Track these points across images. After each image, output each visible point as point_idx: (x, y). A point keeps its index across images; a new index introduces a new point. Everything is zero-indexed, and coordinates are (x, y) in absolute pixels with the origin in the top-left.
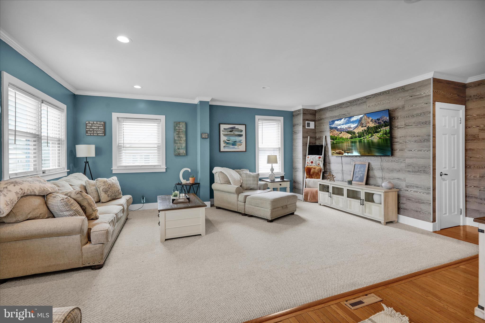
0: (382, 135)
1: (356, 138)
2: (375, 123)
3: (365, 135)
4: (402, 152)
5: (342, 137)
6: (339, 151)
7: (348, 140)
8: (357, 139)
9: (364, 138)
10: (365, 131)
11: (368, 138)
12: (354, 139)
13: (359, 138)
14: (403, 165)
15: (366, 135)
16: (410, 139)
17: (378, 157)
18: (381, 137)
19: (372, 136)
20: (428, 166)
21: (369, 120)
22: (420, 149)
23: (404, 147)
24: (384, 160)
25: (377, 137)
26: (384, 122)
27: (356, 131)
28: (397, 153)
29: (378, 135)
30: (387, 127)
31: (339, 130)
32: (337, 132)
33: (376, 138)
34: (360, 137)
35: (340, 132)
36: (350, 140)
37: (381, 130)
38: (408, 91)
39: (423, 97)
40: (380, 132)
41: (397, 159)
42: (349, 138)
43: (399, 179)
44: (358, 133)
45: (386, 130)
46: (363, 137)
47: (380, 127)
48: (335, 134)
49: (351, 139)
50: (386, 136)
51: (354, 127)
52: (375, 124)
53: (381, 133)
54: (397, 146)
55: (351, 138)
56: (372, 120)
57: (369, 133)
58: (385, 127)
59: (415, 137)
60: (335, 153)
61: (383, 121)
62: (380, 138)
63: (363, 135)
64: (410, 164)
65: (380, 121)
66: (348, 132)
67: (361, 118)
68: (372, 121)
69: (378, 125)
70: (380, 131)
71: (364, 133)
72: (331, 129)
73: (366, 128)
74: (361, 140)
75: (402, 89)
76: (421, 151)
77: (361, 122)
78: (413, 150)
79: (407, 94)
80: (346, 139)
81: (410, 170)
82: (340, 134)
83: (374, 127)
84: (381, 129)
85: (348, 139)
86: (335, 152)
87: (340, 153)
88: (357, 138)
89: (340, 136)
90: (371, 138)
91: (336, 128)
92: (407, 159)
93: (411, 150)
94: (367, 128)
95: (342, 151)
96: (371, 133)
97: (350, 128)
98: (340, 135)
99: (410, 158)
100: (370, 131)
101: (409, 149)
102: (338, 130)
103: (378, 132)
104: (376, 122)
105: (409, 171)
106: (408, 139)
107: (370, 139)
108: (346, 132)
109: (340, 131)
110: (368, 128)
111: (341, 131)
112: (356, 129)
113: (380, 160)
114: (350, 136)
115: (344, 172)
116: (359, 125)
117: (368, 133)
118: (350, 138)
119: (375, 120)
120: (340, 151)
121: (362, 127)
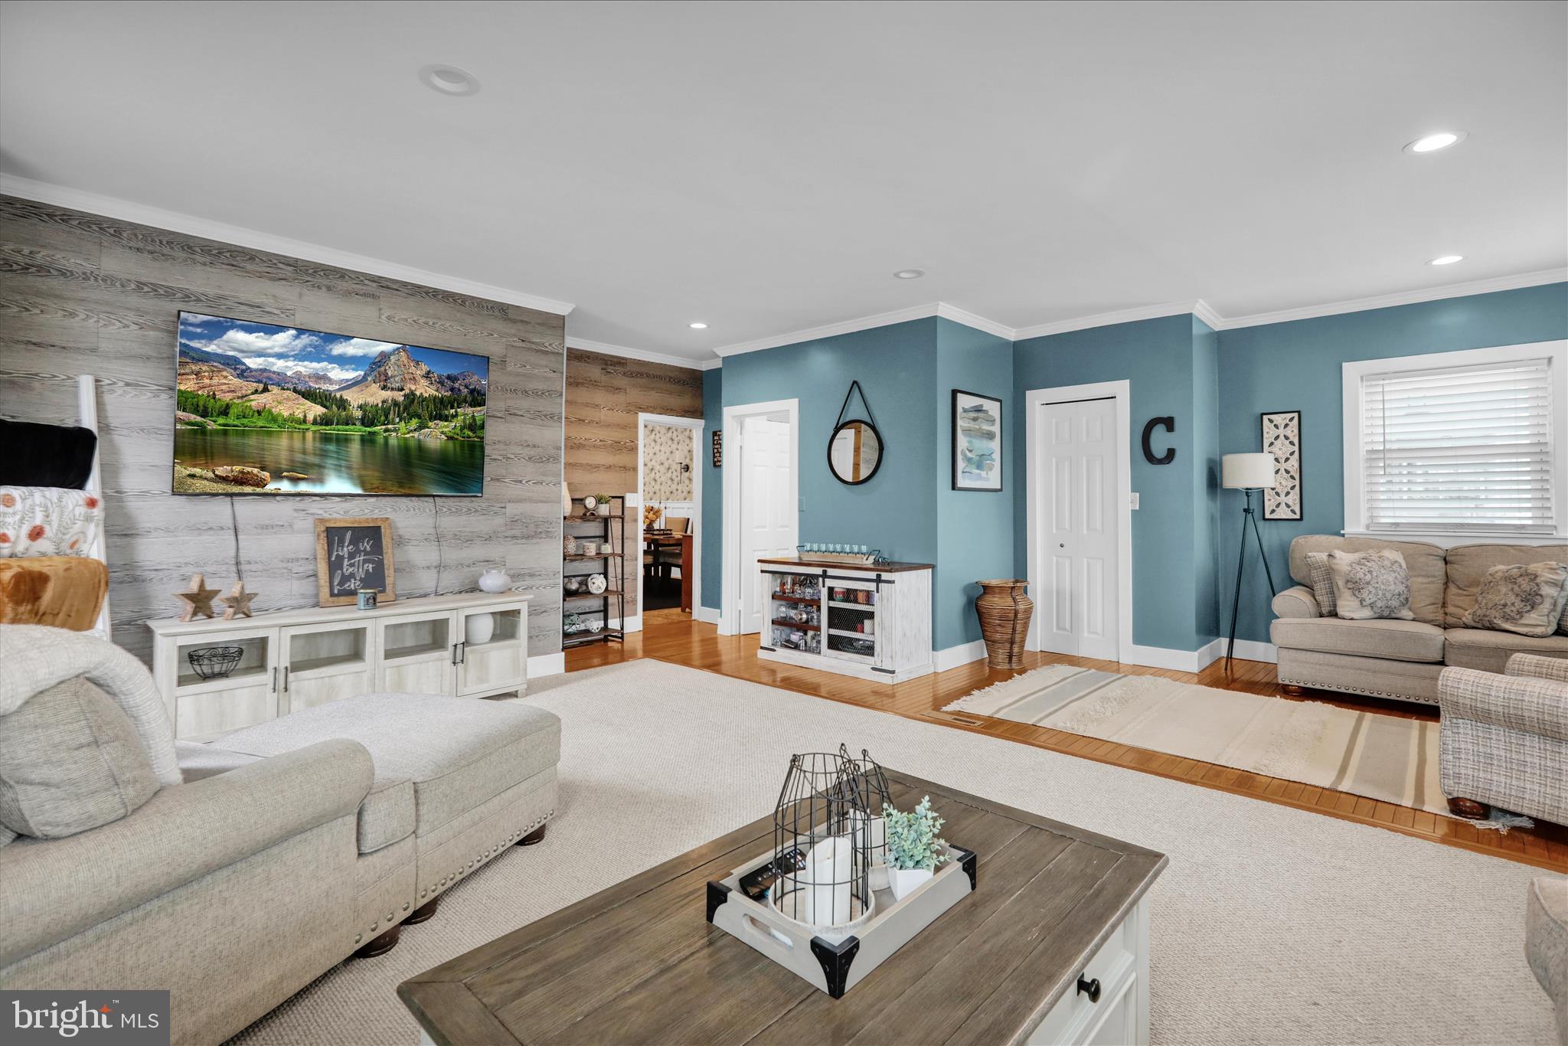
0: (458, 431)
1: (347, 424)
2: (439, 385)
3: (393, 419)
4: (498, 484)
5: (270, 412)
6: (237, 468)
7: (302, 427)
8: (356, 431)
9: (386, 431)
10: (396, 404)
11: (404, 430)
12: (340, 427)
13: (363, 424)
14: (499, 521)
15: (397, 420)
16: (518, 450)
17: (421, 498)
18: (456, 436)
19: (420, 428)
20: (554, 520)
21: (418, 372)
22: (540, 479)
23: (504, 472)
24: (445, 510)
25: (442, 433)
26: (472, 391)
27: (355, 399)
28: (489, 488)
29: (446, 427)
30: (479, 409)
31: (253, 376)
32: (236, 382)
33: (435, 436)
34: (368, 421)
35: (255, 384)
36: (314, 428)
37: (456, 412)
38: (514, 321)
39: (546, 353)
40: (455, 420)
41: (484, 505)
42: (310, 417)
43: (488, 561)
44: (360, 407)
45: (473, 416)
46: (385, 424)
47: (455, 401)
48: (224, 387)
49: (321, 424)
50: (471, 434)
51: (347, 380)
52: (437, 390)
53: (458, 422)
54: (489, 468)
55: (325, 421)
56: (429, 372)
57: (411, 417)
58: (471, 406)
59: (529, 449)
60: (206, 479)
61: (466, 387)
62: (450, 438)
63: (383, 418)
64: (517, 517)
65: (456, 385)
66: (309, 395)
67: (384, 357)
68: (427, 375)
69: (448, 394)
70: (456, 415)
71: (392, 412)
72: (193, 358)
73: (399, 397)
74: (374, 433)
75: (502, 311)
76: (542, 483)
77: (382, 369)
78: (524, 482)
79: (511, 329)
80: (292, 419)
81: (517, 532)
82: (253, 394)
83: (435, 398)
84: (459, 410)
85: (305, 421)
86: (210, 475)
87: (240, 481)
88: (354, 424)
89: (253, 403)
90: (416, 434)
91: (231, 363)
92: (509, 506)
93: (521, 482)
94: (405, 396)
95: (255, 471)
96: (419, 417)
97: (324, 378)
98: (252, 397)
99: (517, 502)
100: (415, 407)
101: (515, 477)
102: (243, 371)
103: (446, 419)
104: (443, 385)
105: (514, 537)
106: (513, 452)
107: (411, 435)
108: (295, 391)
109: (259, 382)
110: (411, 397)
111: (266, 381)
112: (354, 389)
113: (430, 510)
114: (316, 410)
115: (244, 567)
116: (369, 379)
117: (408, 415)
118: (315, 420)
119: (440, 377)
120: (250, 469)
121: (384, 388)
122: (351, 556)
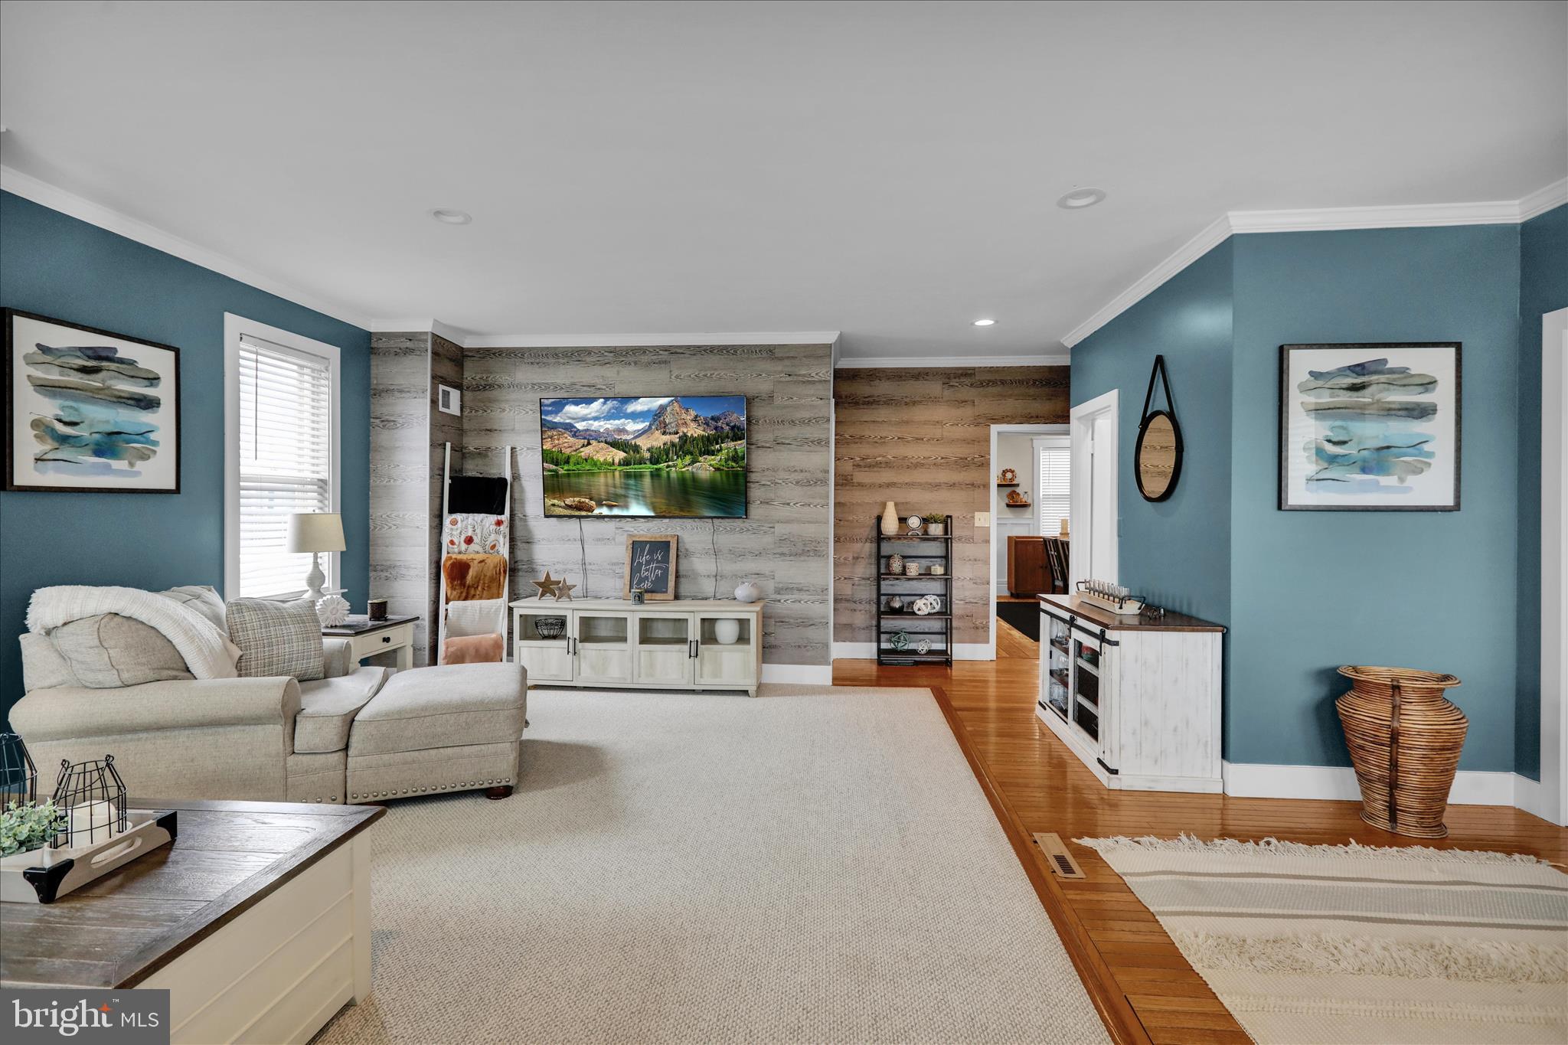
0: (723, 463)
1: (641, 464)
2: (705, 426)
3: (672, 457)
4: (767, 506)
5: (592, 459)
6: (577, 499)
7: (612, 468)
8: (647, 469)
9: (668, 467)
10: (673, 445)
11: (680, 465)
12: (634, 467)
13: (651, 463)
14: (767, 540)
15: (675, 458)
16: (782, 475)
17: (703, 520)
18: (722, 468)
19: (693, 462)
20: (823, 540)
21: (688, 418)
22: (807, 501)
23: (772, 496)
24: (721, 529)
25: (710, 465)
26: (733, 428)
27: (644, 443)
28: (755, 510)
29: (713, 460)
30: (739, 442)
31: (581, 435)
32: (572, 440)
33: (705, 468)
34: (654, 461)
35: (582, 441)
36: (619, 468)
37: (720, 447)
38: (781, 359)
39: (813, 382)
40: (720, 454)
41: (754, 525)
42: (617, 461)
43: (758, 574)
44: (648, 450)
45: (735, 449)
46: (666, 462)
47: (720, 438)
48: (566, 445)
49: (624, 465)
50: (734, 464)
51: (639, 431)
52: (704, 431)
53: (723, 455)
54: (756, 493)
55: (626, 463)
56: (696, 416)
57: (686, 454)
58: (733, 440)
59: (797, 474)
60: (560, 507)
61: (728, 425)
62: (717, 469)
63: (665, 457)
64: (785, 537)
65: (720, 424)
66: (615, 444)
67: (663, 408)
68: (695, 419)
69: (713, 432)
70: (721, 450)
71: (671, 452)
72: (548, 428)
73: (676, 439)
74: (658, 470)
75: (770, 351)
76: (809, 505)
77: (662, 419)
78: (791, 504)
79: (779, 367)
80: (606, 463)
81: (786, 550)
82: (582, 447)
83: (703, 436)
84: (723, 445)
85: (613, 464)
86: (563, 504)
87: (579, 507)
88: (645, 463)
89: (582, 454)
90: (690, 468)
91: (569, 427)
92: (777, 526)
93: (788, 504)
94: (680, 438)
95: (587, 500)
96: (691, 454)
97: (623, 431)
98: (582, 449)
99: (785, 523)
100: (688, 446)
101: (783, 501)
102: (575, 432)
103: (712, 453)
104: (708, 425)
105: (783, 554)
106: (781, 477)
107: (686, 468)
108: (606, 442)
109: (585, 438)
110: (684, 438)
111: (589, 437)
112: (644, 436)
113: (709, 529)
114: (620, 455)
115: (588, 567)
116: (653, 427)
117: (683, 452)
118: (620, 462)
119: (705, 419)
120: (583, 500)
121: (664, 433)
122: (648, 563)
